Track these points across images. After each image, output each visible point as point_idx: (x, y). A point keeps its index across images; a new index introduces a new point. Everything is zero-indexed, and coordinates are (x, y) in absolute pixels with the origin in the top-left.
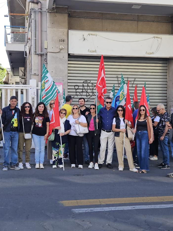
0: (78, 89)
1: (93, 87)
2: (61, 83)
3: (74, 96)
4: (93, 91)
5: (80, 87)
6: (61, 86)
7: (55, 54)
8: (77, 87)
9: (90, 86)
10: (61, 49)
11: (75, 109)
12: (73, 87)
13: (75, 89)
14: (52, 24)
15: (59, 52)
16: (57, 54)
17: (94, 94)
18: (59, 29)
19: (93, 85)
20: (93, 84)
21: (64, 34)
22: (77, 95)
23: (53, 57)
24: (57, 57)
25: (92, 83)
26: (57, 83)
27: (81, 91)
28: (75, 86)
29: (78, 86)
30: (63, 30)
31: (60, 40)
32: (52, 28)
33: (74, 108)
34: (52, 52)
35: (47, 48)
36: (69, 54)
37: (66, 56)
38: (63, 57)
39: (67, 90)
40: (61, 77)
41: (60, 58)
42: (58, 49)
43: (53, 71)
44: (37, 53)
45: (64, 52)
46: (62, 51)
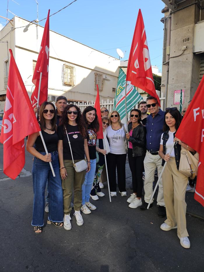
7: (177, 58)
10: (184, 50)
11: (114, 117)
14: (175, 25)
15: (182, 54)
16: (179, 57)
18: (183, 28)
21: (189, 32)
23: (175, 62)
24: (180, 61)
26: (178, 91)
30: (187, 26)
31: (183, 41)
32: (176, 29)
34: (173, 57)
35: (169, 54)
36: (194, 54)
37: (190, 57)
38: (187, 59)
39: (189, 97)
40: (183, 83)
41: (182, 62)
42: (181, 51)
43: (174, 78)
44: (165, 63)
45: (188, 53)
46: (186, 52)
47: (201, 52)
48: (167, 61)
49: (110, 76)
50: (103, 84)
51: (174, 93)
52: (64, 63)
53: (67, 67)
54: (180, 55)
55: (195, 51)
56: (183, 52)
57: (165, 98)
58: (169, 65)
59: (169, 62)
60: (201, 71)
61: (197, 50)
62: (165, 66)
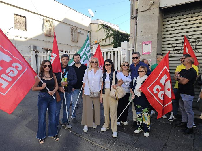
0: (176, 47)
1: (196, 43)
2: (149, 42)
3: (170, 55)
4: (196, 47)
5: (178, 45)
6: (150, 44)
7: (145, 12)
8: (174, 45)
9: (193, 42)
10: (151, 5)
11: (125, 66)
12: (170, 46)
13: (172, 47)
15: (149, 8)
16: (146, 12)
17: (197, 51)
19: (196, 41)
20: (197, 39)
22: (175, 53)
23: (143, 16)
24: (147, 15)
25: (195, 39)
26: (146, 42)
27: (180, 48)
28: (172, 44)
29: (177, 43)
33: (125, 64)
34: (141, 12)
35: (137, 9)
36: (160, 8)
37: (157, 11)
38: (154, 13)
39: (156, 48)
40: (150, 35)
41: (150, 16)
42: (148, 6)
43: (142, 30)
44: (133, 17)
45: (155, 7)
46: (152, 7)
47: (166, 7)
48: (135, 15)
49: (84, 30)
50: (78, 37)
51: (142, 44)
52: (44, 17)
53: (47, 21)
54: (147, 10)
55: (161, 7)
56: (150, 7)
57: (134, 49)
58: (137, 19)
59: (137, 16)
60: (164, 25)
61: (163, 5)
62: (133, 20)
